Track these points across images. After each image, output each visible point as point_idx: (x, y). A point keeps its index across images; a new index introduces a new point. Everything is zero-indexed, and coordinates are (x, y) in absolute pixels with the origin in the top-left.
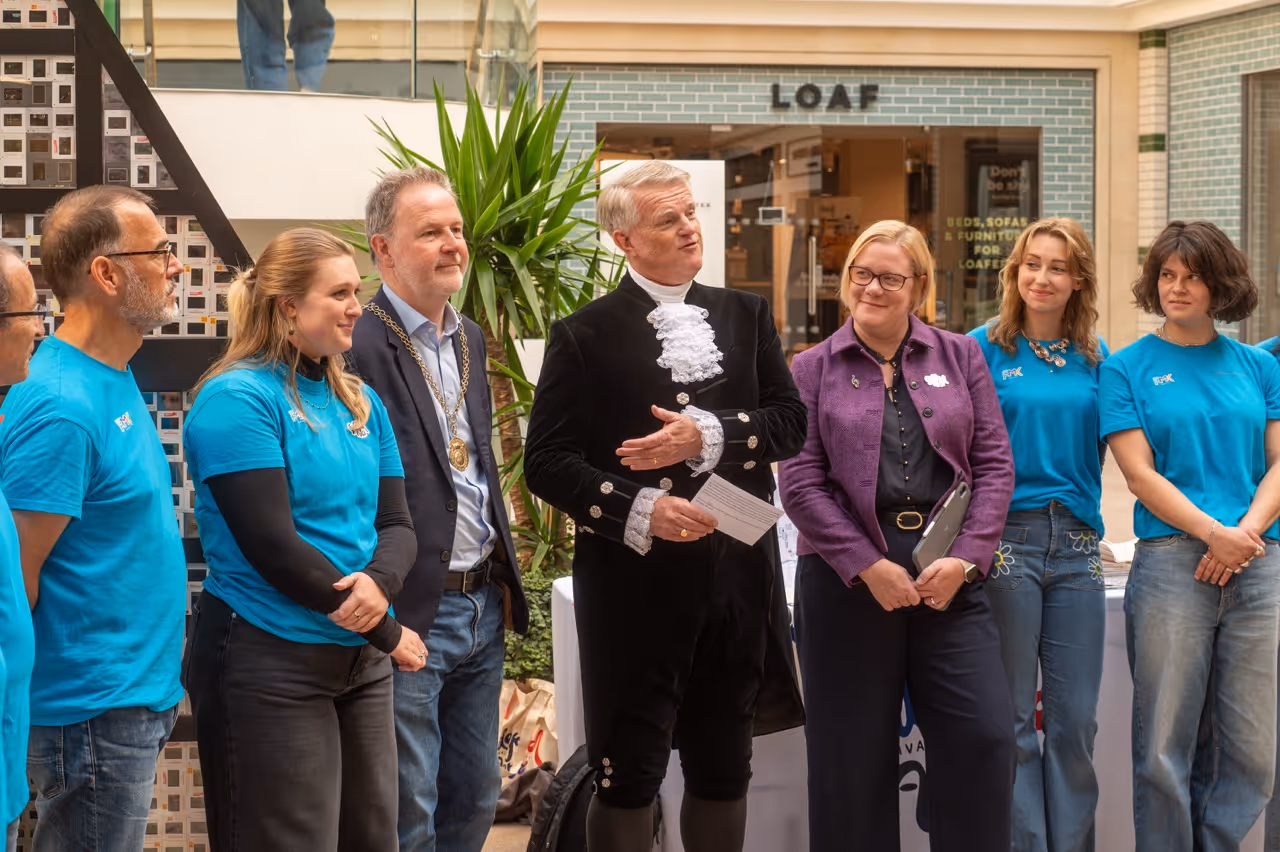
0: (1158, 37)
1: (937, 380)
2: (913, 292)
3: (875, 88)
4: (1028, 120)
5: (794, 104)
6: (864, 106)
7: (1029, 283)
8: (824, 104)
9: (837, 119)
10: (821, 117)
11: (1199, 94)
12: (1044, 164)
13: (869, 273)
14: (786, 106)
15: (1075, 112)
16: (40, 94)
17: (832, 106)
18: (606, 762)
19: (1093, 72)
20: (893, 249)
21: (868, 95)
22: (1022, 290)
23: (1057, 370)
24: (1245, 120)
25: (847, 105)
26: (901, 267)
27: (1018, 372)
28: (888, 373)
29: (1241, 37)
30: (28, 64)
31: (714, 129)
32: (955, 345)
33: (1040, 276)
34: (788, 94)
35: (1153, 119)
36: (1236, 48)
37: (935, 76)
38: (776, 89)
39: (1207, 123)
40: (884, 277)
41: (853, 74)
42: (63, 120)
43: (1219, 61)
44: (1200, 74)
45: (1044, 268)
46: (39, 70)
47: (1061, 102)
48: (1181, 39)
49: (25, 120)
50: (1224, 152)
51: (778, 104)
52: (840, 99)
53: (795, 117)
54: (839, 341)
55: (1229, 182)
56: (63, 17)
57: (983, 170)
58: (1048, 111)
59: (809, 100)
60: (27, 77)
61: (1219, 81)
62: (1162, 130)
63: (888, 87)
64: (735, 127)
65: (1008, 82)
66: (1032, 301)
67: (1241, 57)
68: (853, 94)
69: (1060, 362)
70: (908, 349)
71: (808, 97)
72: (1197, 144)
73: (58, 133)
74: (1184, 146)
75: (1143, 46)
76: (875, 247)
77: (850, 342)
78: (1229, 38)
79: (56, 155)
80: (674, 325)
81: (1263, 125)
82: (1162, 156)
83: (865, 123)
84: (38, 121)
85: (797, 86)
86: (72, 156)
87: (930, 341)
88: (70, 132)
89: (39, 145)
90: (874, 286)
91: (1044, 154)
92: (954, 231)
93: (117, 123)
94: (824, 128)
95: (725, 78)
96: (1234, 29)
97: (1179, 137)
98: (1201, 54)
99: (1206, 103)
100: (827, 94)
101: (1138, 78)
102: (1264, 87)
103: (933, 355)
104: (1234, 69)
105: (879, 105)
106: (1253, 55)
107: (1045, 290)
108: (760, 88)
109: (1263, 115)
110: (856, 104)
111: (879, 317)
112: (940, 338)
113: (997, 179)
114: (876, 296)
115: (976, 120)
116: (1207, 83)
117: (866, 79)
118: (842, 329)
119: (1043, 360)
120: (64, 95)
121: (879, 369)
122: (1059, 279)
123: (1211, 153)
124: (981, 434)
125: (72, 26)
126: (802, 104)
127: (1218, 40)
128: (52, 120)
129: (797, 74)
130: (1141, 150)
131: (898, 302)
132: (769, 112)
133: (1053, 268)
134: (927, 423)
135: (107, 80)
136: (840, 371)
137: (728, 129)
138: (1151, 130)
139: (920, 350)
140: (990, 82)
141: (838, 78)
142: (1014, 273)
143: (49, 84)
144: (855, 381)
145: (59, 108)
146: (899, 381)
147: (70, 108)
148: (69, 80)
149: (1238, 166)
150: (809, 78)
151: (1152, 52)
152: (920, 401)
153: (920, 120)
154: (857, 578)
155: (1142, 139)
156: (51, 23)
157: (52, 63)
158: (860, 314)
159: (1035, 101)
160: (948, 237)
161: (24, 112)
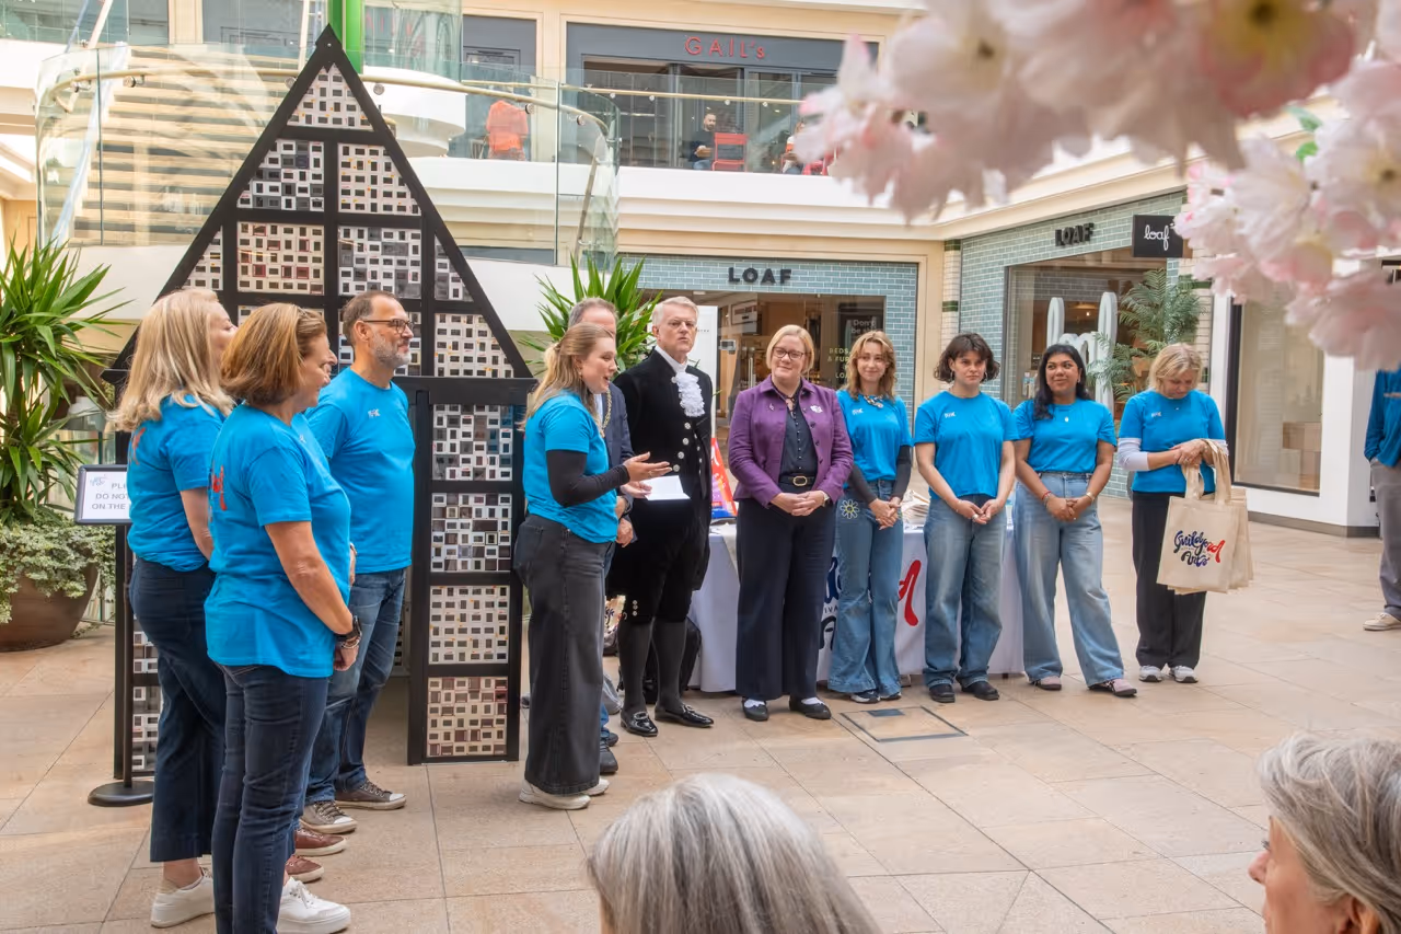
0: (956, 244)
1: (816, 409)
2: (805, 362)
3: (789, 271)
4: (878, 292)
5: (742, 280)
6: (782, 282)
7: (864, 368)
8: (759, 280)
9: (767, 289)
10: (758, 288)
11: (980, 278)
12: (886, 317)
13: (783, 351)
14: (738, 280)
15: (905, 287)
16: (403, 249)
17: (764, 281)
18: (635, 602)
19: (917, 264)
20: (796, 339)
21: (785, 275)
22: (860, 371)
23: (879, 409)
24: (1006, 292)
25: (773, 281)
26: (800, 348)
27: (860, 411)
28: (790, 405)
29: (1005, 244)
30: (396, 234)
31: (695, 293)
32: (826, 393)
33: (871, 363)
34: (738, 274)
35: (951, 292)
36: (1001, 251)
37: (824, 265)
38: (731, 270)
39: (983, 295)
40: (792, 353)
41: (776, 263)
42: (414, 263)
43: (991, 258)
44: (980, 266)
45: (872, 358)
46: (402, 236)
47: (897, 281)
48: (969, 245)
49: (394, 263)
50: (993, 312)
51: (733, 280)
52: (768, 277)
53: (742, 287)
54: (764, 386)
55: (995, 329)
56: (415, 209)
57: (849, 322)
58: (890, 287)
59: (751, 277)
60: (396, 239)
61: (991, 270)
62: (957, 299)
63: (796, 270)
64: (707, 292)
65: (866, 269)
66: (866, 376)
67: (1005, 256)
68: (777, 275)
69: (880, 405)
70: (802, 393)
71: (751, 275)
72: (977, 307)
73: (412, 270)
74: (970, 308)
75: (946, 249)
76: (787, 337)
77: (770, 388)
78: (998, 245)
79: (410, 281)
80: (686, 385)
81: (1017, 297)
82: (956, 314)
83: (783, 292)
84: (401, 263)
85: (744, 269)
86: (419, 282)
87: (812, 389)
88: (418, 270)
89: (401, 276)
90: (786, 357)
91: (887, 312)
92: (833, 355)
93: (443, 266)
94: (760, 294)
95: (701, 264)
96: (1001, 240)
97: (967, 303)
98: (981, 254)
99: (984, 283)
100: (761, 275)
101: (943, 268)
102: (1017, 274)
103: (814, 397)
104: (1001, 263)
105: (791, 281)
106: (1012, 255)
107: (872, 371)
108: (721, 271)
109: (1017, 291)
110: (778, 281)
111: (787, 374)
112: (817, 389)
113: (856, 328)
114: (788, 363)
115: (847, 291)
116: (985, 271)
117: (784, 266)
118: (765, 381)
119: (871, 404)
120: (415, 249)
121: (784, 401)
122: (880, 364)
123: (986, 312)
124: (837, 438)
125: (419, 214)
126: (747, 280)
127: (992, 246)
128: (409, 263)
129: (743, 262)
130: (944, 310)
131: (796, 366)
132: (727, 284)
133: (877, 358)
134: (813, 430)
135: (437, 243)
136: (764, 402)
137: (703, 293)
138: (950, 299)
139: (807, 394)
140: (856, 269)
141: (768, 265)
142: (855, 363)
143: (407, 244)
144: (771, 407)
145: (412, 257)
146: (797, 408)
147: (418, 257)
148: (418, 243)
149: (1001, 320)
150: (751, 265)
151: (952, 253)
152: (809, 419)
153: (815, 290)
154: (770, 504)
155: (945, 304)
156: (409, 213)
157: (409, 233)
158: (778, 372)
159: (882, 281)
160: (830, 359)
161: (393, 258)
